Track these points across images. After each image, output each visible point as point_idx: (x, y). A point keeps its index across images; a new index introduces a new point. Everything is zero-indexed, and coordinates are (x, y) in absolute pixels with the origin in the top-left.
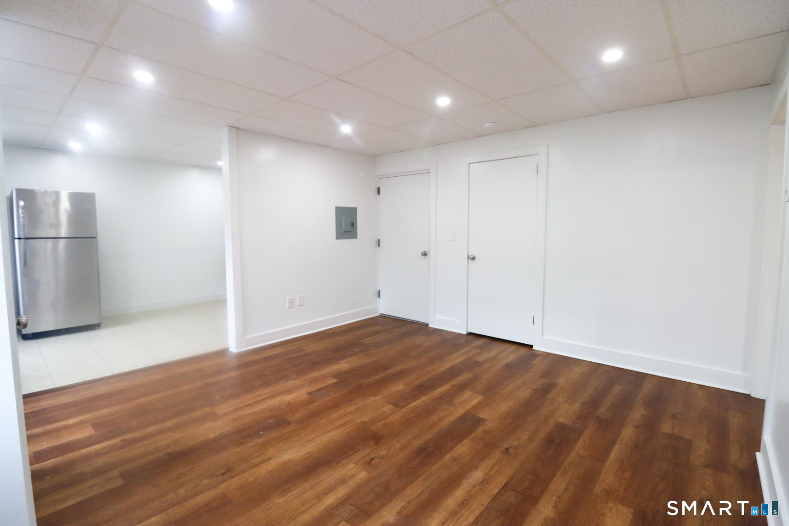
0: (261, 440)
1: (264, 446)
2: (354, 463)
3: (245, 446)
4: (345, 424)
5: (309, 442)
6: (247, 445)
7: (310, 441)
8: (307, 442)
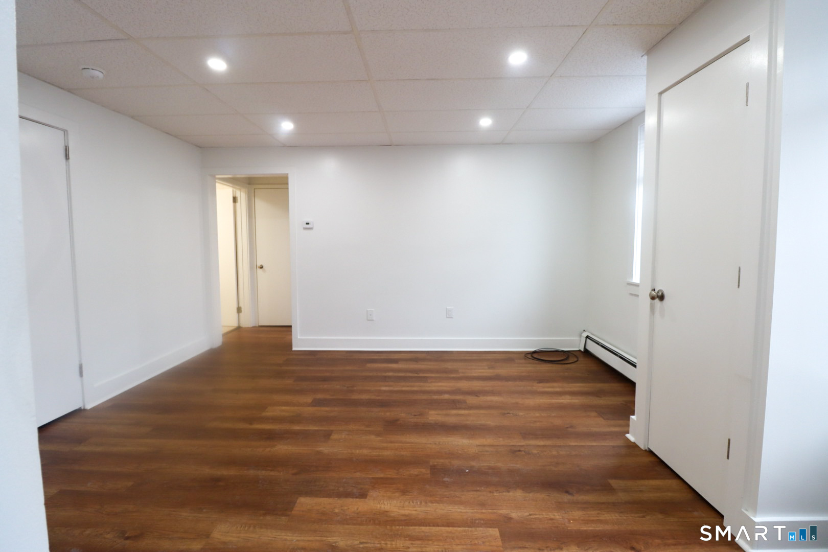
0: (473, 463)
1: (475, 457)
2: (428, 419)
3: (490, 465)
4: (391, 442)
5: (437, 443)
6: (489, 465)
7: (435, 444)
8: (439, 443)
